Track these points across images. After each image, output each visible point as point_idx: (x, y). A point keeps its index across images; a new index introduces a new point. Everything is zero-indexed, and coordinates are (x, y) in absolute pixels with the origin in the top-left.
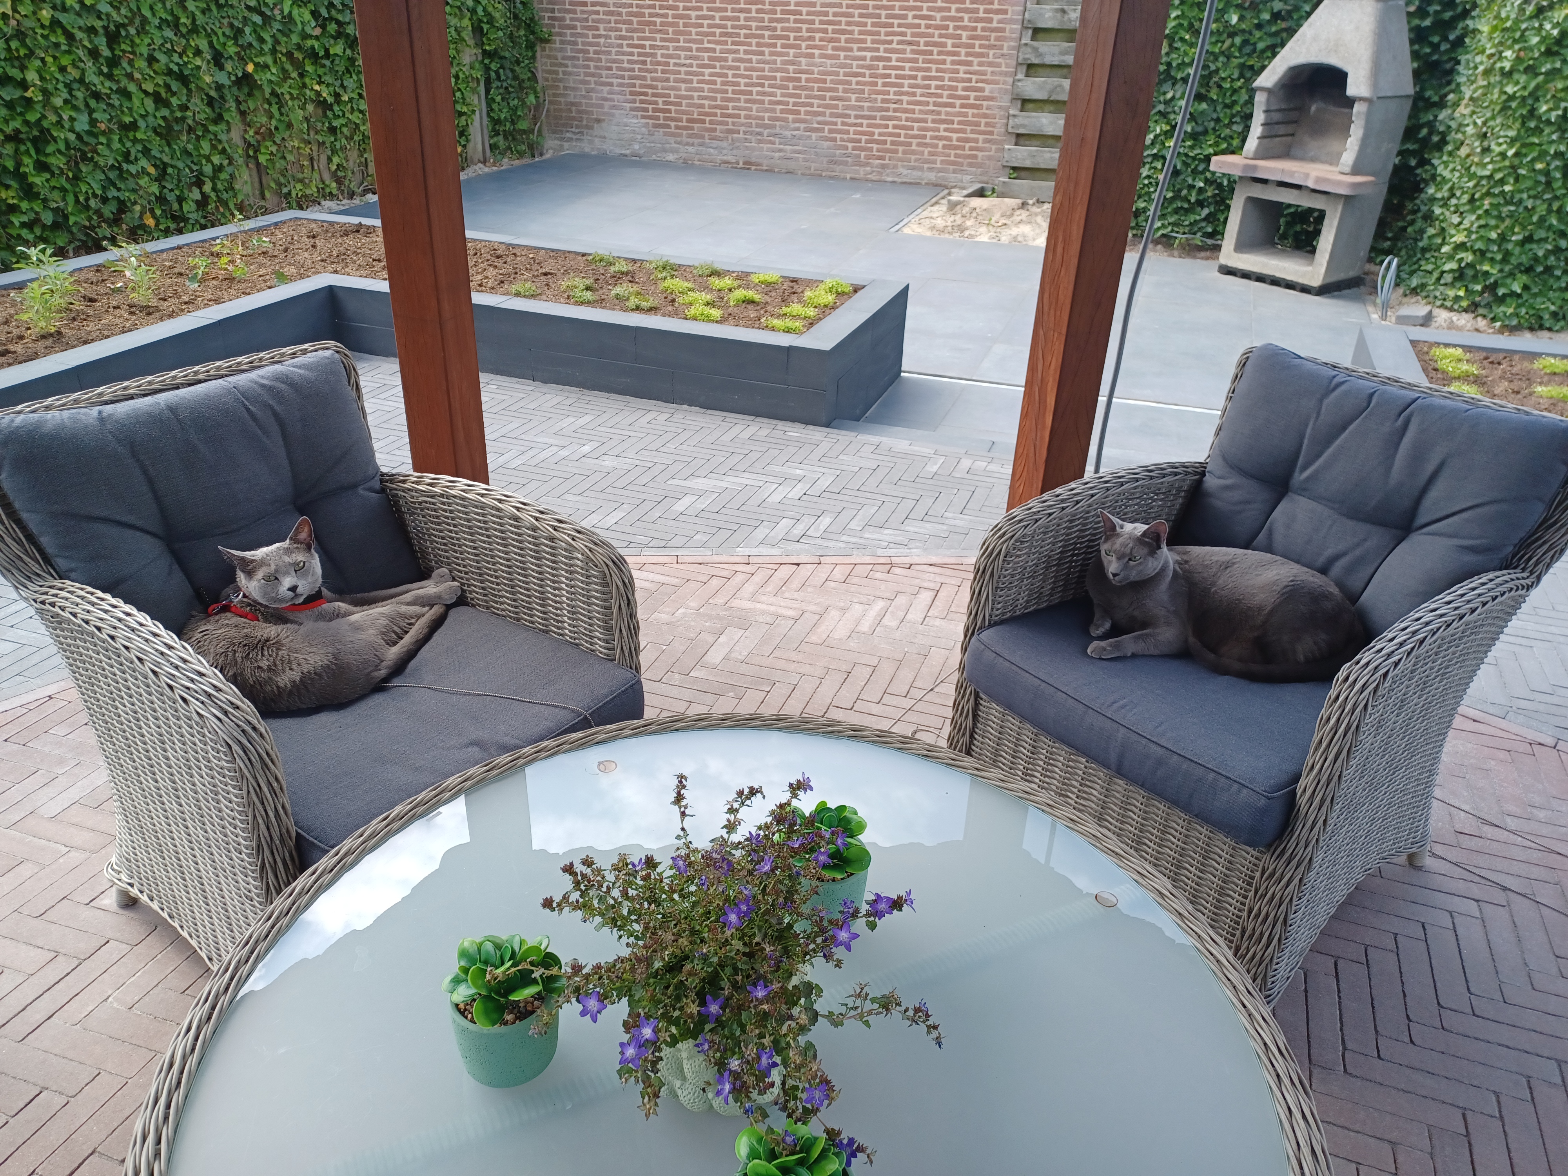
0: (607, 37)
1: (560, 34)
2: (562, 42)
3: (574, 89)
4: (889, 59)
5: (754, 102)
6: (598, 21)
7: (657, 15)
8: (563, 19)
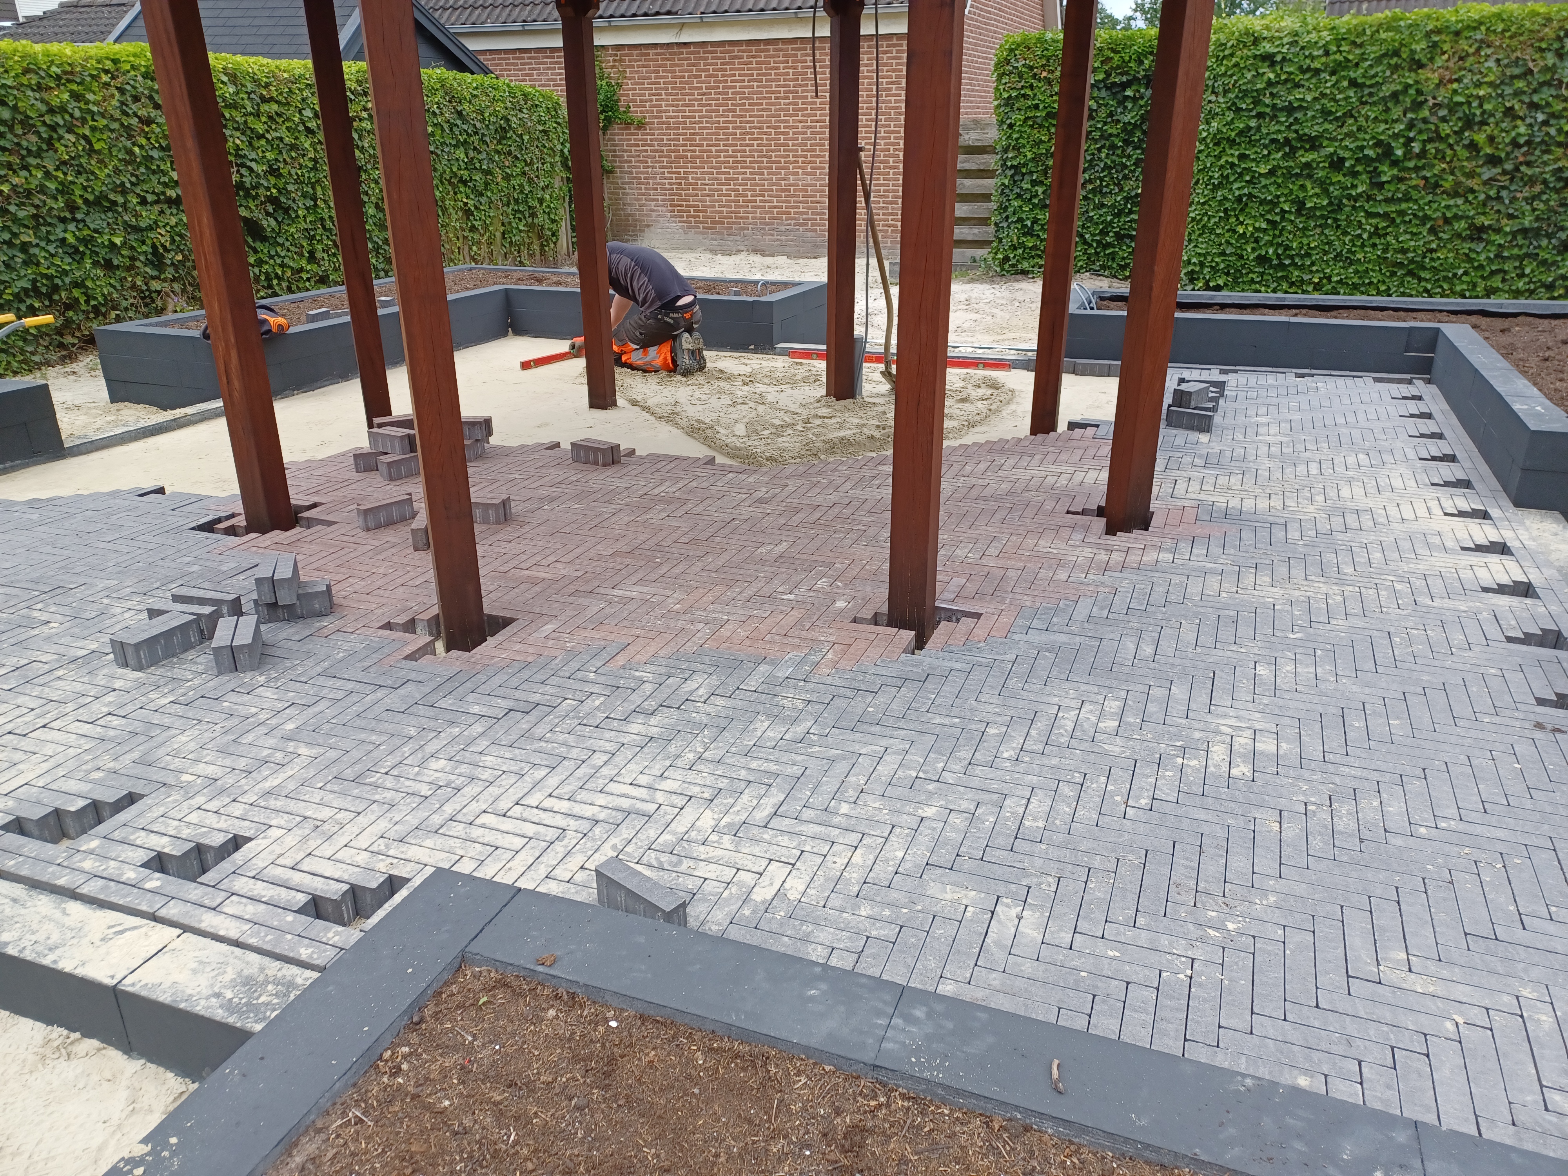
0: (653, 167)
1: (620, 167)
2: (621, 172)
3: (629, 205)
5: (759, 207)
6: (647, 157)
7: (689, 151)
8: (623, 156)
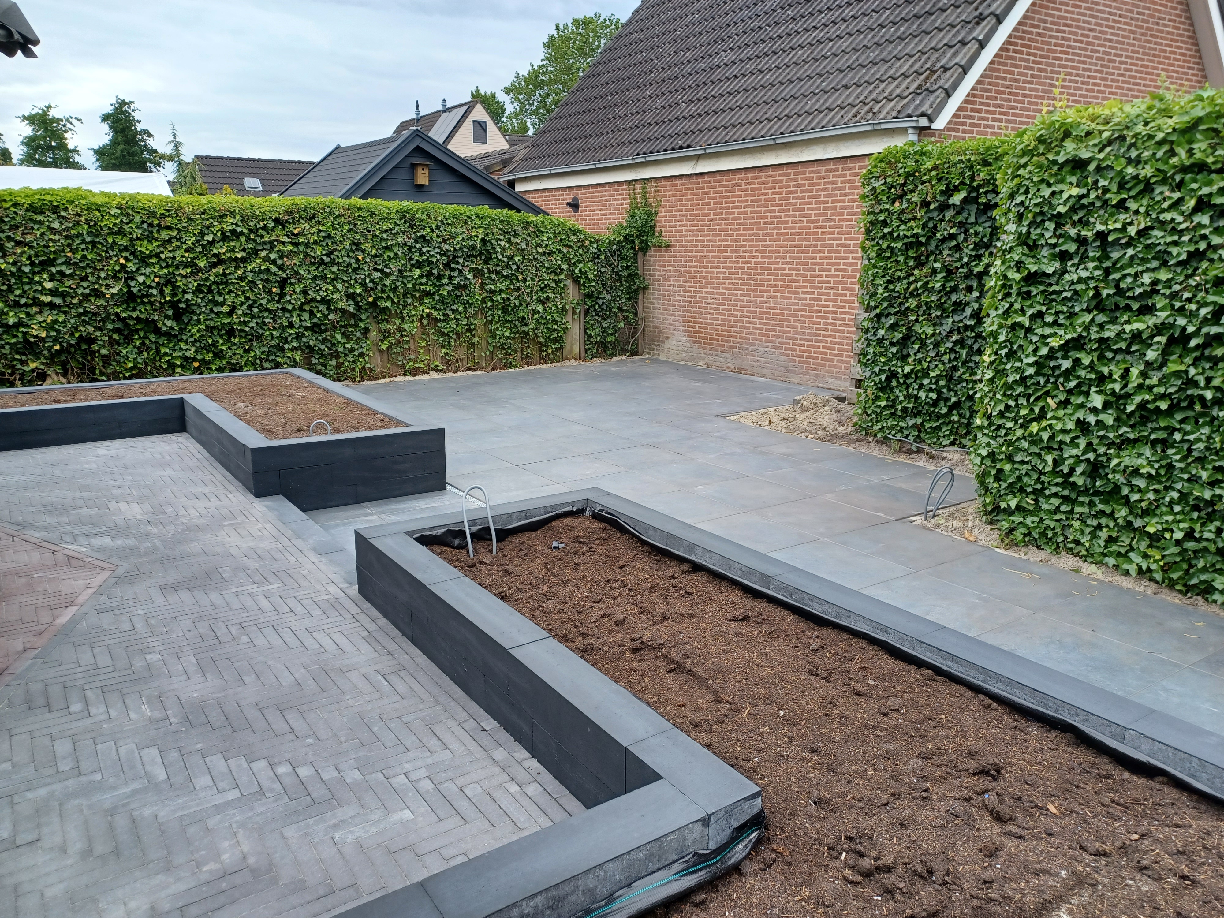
0: (674, 286)
1: (653, 285)
2: (655, 289)
3: (657, 318)
4: (820, 300)
6: (670, 276)
